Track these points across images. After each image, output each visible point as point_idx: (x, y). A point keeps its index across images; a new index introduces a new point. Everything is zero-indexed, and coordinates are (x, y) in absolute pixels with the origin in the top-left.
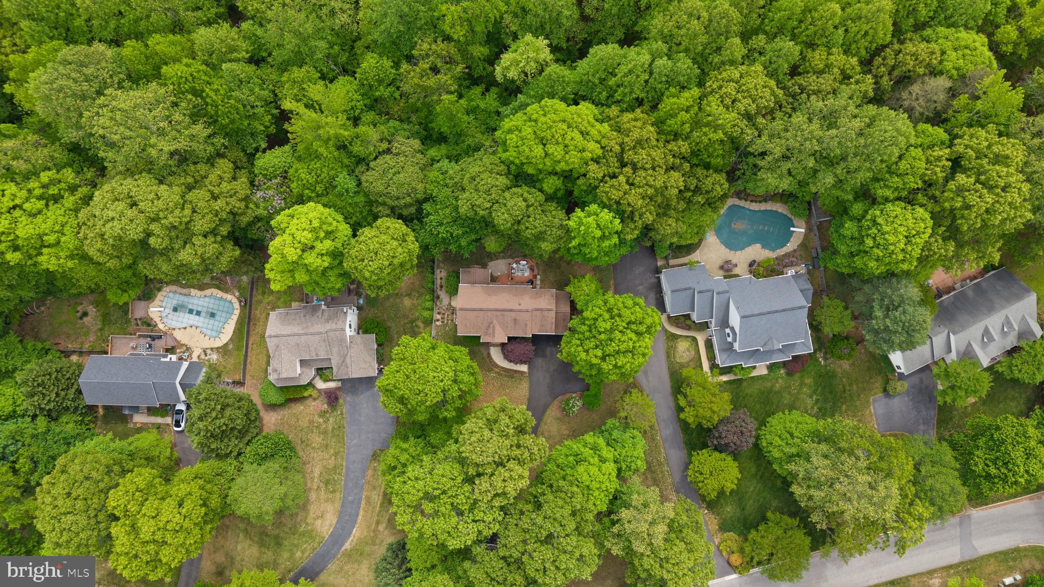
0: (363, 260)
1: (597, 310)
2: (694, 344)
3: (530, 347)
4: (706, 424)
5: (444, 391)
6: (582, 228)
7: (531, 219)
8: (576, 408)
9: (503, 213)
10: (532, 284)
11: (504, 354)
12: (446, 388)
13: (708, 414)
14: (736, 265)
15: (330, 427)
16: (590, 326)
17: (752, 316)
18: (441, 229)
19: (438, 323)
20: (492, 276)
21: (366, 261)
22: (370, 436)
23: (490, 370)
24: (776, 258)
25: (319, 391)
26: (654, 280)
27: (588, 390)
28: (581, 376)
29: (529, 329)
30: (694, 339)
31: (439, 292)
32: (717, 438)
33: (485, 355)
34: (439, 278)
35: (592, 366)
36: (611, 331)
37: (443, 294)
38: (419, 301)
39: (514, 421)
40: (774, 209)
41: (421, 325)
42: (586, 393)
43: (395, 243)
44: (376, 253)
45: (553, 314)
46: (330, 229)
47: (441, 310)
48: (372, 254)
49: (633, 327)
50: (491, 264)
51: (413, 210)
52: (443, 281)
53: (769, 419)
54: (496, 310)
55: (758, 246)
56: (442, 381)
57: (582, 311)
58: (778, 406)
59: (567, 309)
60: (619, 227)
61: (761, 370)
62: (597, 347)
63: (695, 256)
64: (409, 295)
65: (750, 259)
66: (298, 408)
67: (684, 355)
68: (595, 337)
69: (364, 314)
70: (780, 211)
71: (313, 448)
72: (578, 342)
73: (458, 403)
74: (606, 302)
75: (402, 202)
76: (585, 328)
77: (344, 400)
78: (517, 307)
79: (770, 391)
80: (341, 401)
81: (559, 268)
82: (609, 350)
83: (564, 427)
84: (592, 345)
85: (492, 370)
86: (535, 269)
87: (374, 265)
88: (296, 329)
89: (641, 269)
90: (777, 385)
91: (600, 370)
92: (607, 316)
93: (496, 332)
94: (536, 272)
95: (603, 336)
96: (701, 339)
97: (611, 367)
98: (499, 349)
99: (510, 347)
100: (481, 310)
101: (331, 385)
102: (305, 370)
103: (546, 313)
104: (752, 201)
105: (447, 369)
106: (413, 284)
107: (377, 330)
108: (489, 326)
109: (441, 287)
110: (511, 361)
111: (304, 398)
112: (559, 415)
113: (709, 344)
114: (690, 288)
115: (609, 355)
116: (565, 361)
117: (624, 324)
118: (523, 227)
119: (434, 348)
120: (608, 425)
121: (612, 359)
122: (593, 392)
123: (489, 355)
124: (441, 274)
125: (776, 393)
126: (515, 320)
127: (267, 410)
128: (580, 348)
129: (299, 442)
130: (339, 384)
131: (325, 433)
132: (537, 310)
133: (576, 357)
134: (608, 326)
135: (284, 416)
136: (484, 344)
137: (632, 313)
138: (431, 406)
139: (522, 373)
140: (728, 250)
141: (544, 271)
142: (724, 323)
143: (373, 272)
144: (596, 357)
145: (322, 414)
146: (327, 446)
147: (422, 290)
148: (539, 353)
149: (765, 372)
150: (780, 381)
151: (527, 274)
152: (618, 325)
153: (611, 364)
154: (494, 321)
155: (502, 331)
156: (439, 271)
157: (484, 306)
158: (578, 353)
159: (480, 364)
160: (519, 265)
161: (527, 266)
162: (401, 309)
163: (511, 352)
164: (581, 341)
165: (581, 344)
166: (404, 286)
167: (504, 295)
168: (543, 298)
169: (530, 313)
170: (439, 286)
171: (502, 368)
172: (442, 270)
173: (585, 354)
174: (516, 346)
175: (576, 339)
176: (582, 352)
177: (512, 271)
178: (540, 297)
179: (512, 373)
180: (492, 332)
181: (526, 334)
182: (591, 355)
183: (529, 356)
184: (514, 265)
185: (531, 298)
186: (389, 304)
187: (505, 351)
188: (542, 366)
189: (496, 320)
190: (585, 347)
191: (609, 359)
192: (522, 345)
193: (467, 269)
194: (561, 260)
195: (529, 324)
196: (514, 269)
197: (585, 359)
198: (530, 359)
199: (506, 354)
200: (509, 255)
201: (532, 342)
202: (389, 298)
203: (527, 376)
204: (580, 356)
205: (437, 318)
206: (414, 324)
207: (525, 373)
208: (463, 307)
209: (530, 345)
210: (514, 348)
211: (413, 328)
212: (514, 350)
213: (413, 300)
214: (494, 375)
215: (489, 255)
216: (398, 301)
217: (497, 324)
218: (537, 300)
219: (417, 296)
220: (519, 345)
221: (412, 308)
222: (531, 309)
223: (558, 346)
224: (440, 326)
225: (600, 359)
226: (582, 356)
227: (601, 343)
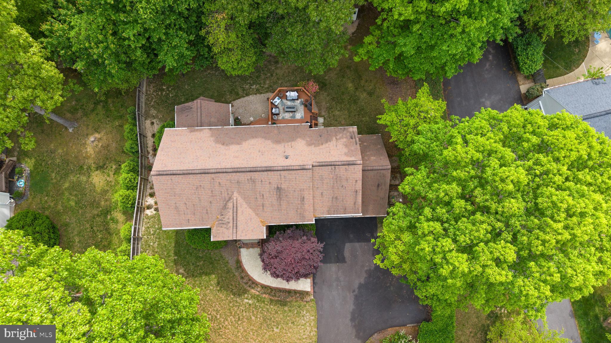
3: (313, 245)
11: (263, 261)
19: (148, 212)
20: (237, 119)
23: (241, 292)
27: (428, 319)
28: (428, 303)
29: (308, 206)
31: (150, 159)
33: (232, 264)
34: (149, 135)
38: (118, 177)
41: (119, 216)
42: (425, 326)
45: (357, 173)
50: (237, 103)
54: (237, 171)
59: (384, 163)
62: (496, 235)
63: (580, 72)
64: (101, 167)
69: (24, 204)
72: (437, 226)
76: (455, 189)
78: (281, 162)
81: (355, 102)
84: (481, 230)
85: (245, 291)
86: (314, 105)
93: (240, 218)
94: (315, 110)
98: (256, 251)
99: (272, 247)
100: (205, 172)
103: (341, 171)
106: (106, 147)
108: (225, 207)
109: (155, 150)
110: (275, 275)
122: (440, 324)
123: (239, 265)
126: (279, 189)
128: (446, 243)
132: (322, 165)
136: (223, 244)
139: (302, 294)
141: (329, 109)
148: (331, 253)
151: (300, 114)
152: (547, 173)
153: (545, 282)
154: (235, 194)
155: (253, 214)
156: (148, 122)
157: (211, 164)
158: (441, 256)
159: (218, 283)
160: (285, 101)
161: (299, 101)
162: (88, 191)
163: (276, 257)
164: (442, 223)
165: (445, 230)
166: (92, 152)
167: (253, 141)
168: (334, 142)
169: (309, 173)
170: (150, 149)
171: (264, 287)
172: (154, 121)
173: (465, 256)
174: (284, 243)
175: (428, 220)
176: (454, 253)
177: (274, 110)
178: (327, 140)
179: (283, 296)
180: (231, 218)
181: (303, 217)
182: (485, 258)
183: (311, 263)
184: (276, 100)
185: (309, 144)
186: (67, 185)
187: (265, 256)
188: (338, 279)
189: (239, 192)
190: (461, 239)
191: (540, 266)
192: (296, 242)
193: (186, 104)
194: (356, 89)
195: (308, 197)
196: (276, 107)
197: (466, 270)
198: (316, 268)
199: (267, 261)
200: (267, 86)
201: (316, 234)
202: (66, 175)
203: (311, 300)
204: (448, 263)
205: (148, 204)
206: (109, 217)
207: (307, 293)
208: (165, 169)
209: (314, 239)
210: (279, 248)
211: (107, 224)
212: (280, 252)
213: (109, 176)
214: (250, 302)
215: (233, 90)
216: (84, 178)
217: (240, 200)
218: (321, 147)
219: (114, 167)
220: (290, 241)
221: (106, 188)
222: (310, 163)
223: (373, 240)
224: (153, 217)
225: (511, 267)
226: (457, 264)
227: (507, 225)
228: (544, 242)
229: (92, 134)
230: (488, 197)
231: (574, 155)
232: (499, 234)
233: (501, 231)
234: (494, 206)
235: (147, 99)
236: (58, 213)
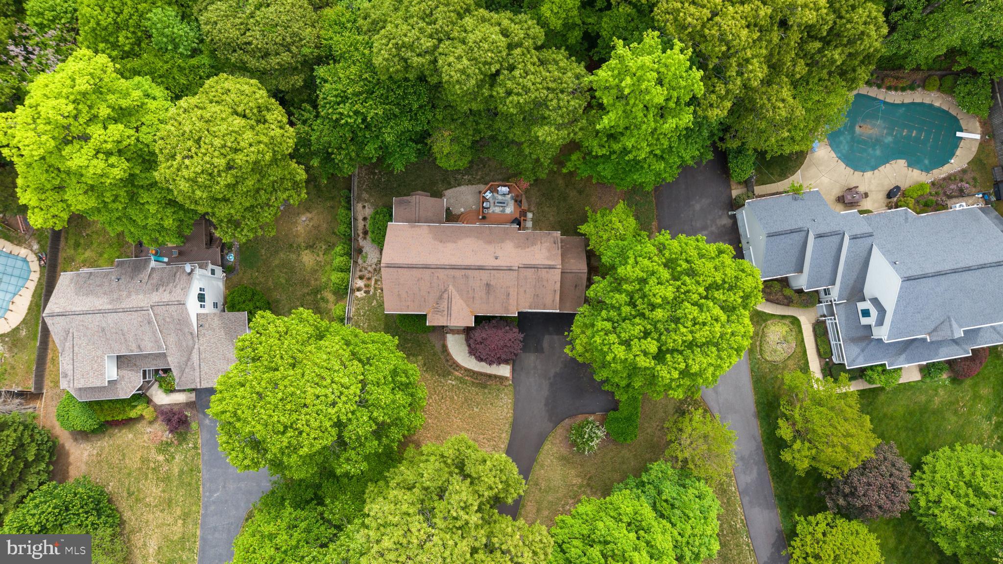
0: (173, 157)
1: (646, 262)
2: (795, 329)
3: (514, 335)
4: (829, 471)
5: (339, 425)
6: (628, 80)
7: (517, 73)
8: (597, 441)
9: (459, 58)
10: (519, 224)
11: (469, 346)
12: (344, 419)
13: (840, 455)
14: (866, 195)
15: (176, 471)
16: (631, 295)
17: (925, 276)
18: (344, 109)
19: (358, 294)
20: (448, 209)
21: (179, 157)
22: (242, 485)
23: (446, 374)
24: (933, 184)
25: (157, 408)
26: (726, 221)
27: (616, 409)
28: (606, 387)
29: (513, 301)
30: (795, 321)
31: (362, 243)
32: (845, 496)
33: (438, 348)
34: (360, 218)
35: (633, 370)
36: (676, 303)
37: (367, 246)
38: (327, 258)
39: (481, 489)
40: (927, 101)
41: (330, 297)
42: (612, 414)
43: (238, 122)
44: (198, 141)
45: (556, 275)
46: (124, 103)
47: (365, 273)
48: (190, 143)
49: (719, 295)
50: (449, 193)
51: (298, 80)
52: (369, 222)
53: (928, 458)
54: (454, 267)
55: (902, 163)
56: (334, 404)
57: (613, 268)
58: (936, 436)
59: (581, 267)
60: (700, 89)
61: (910, 374)
62: (646, 334)
63: (796, 178)
64: (310, 247)
65: (889, 185)
66: (125, 436)
67: (779, 347)
68: (642, 315)
69: (235, 278)
70: (937, 104)
71: (148, 505)
72: (608, 325)
73: (373, 446)
74: (661, 248)
75: (274, 61)
76: (623, 298)
77: (200, 425)
78: (492, 262)
79: (924, 410)
80: (194, 425)
81: (565, 199)
82: (674, 340)
83: (573, 472)
84: (637, 330)
85: (449, 373)
86: (524, 201)
87: (195, 166)
88: (100, 302)
89: (705, 202)
90: (937, 400)
91: (652, 379)
92: (665, 274)
93: (454, 307)
94: (525, 206)
95: (659, 314)
96: (806, 321)
97: (676, 375)
98: (461, 337)
99: (478, 335)
100: (426, 267)
101: (180, 398)
102: (125, 372)
103: (543, 273)
104: (889, 88)
105: (346, 380)
106: (317, 227)
107: (251, 305)
108: (441, 297)
109: (365, 233)
110: (480, 359)
111: (130, 420)
112: (564, 451)
113: (820, 330)
114: (799, 230)
115: (672, 351)
116: (580, 360)
117: (701, 290)
118: (501, 91)
119: (321, 337)
120: (653, 473)
121: (680, 358)
122: (626, 413)
123: (445, 348)
124: (363, 211)
125: (934, 413)
126: (488, 285)
127: (76, 440)
128: (613, 338)
129: (125, 494)
130: (192, 397)
131: (167, 479)
132: (527, 267)
133: (604, 354)
134: (669, 292)
135: (102, 449)
136: (435, 329)
137: (716, 268)
138: (311, 456)
139: (502, 379)
140: (849, 170)
141: (539, 205)
142: (856, 292)
143: (194, 181)
144: (646, 354)
145: (163, 447)
146: (169, 503)
147: (333, 239)
148: (531, 344)
149: (916, 376)
150: (941, 392)
151: (509, 210)
152: (688, 291)
153: (676, 369)
154: (451, 287)
155: (464, 305)
156: (360, 205)
157: (431, 260)
158: (608, 347)
159: (425, 364)
160: (495, 195)
161: (509, 196)
162: (298, 270)
163: (481, 343)
164: (613, 323)
165: (614, 328)
166: (303, 231)
167: (468, 241)
168: (538, 246)
169: (515, 273)
170: (360, 232)
171: (467, 370)
172: (366, 204)
173: (624, 347)
174: (489, 332)
175: (604, 320)
176: (616, 345)
177: (485, 205)
178: (533, 244)
179: (484, 379)
180: (446, 307)
181: (507, 310)
182: (635, 350)
183: (512, 350)
184: (487, 193)
185: (518, 246)
186: (277, 262)
187: (471, 341)
188: (535, 367)
189: (454, 286)
190: (623, 335)
191: (673, 358)
192: (499, 331)
193: (405, 198)
194: (567, 186)
195: (513, 293)
196: (487, 200)
197: (623, 358)
198: (516, 355)
199: (473, 346)
200: (478, 177)
201: (518, 325)
202: (277, 252)
203: (510, 385)
204: (612, 352)
205: (358, 286)
206: (319, 296)
207: (506, 378)
208: (393, 262)
209: (516, 330)
210: (484, 336)
211: (317, 302)
212: (486, 339)
213: (318, 255)
214: (454, 383)
215: (445, 179)
216: (293, 256)
217: (455, 293)
218: (527, 250)
219: (324, 247)
220: (495, 330)
221: (316, 268)
222: (517, 265)
223: (566, 333)
224: (362, 299)
225: (654, 358)
226: (616, 352)
227: (655, 328)
228: (675, 340)
229: (304, 214)
230: (645, 306)
231: (710, 281)
232: (649, 334)
233: (651, 332)
234: (647, 313)
235: (359, 182)
236: (269, 289)
